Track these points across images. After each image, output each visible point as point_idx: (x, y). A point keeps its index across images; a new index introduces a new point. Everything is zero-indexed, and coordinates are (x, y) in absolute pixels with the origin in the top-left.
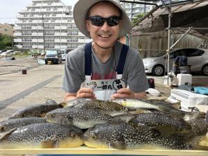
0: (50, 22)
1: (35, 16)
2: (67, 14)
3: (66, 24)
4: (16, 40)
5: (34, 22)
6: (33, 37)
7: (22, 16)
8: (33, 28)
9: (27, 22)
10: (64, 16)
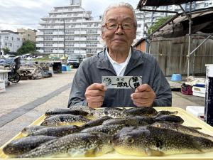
0: (70, 27)
1: (57, 22)
2: (87, 19)
3: (85, 29)
4: (38, 45)
5: (56, 27)
6: (54, 42)
7: (44, 22)
8: (55, 33)
9: (49, 28)
10: (84, 21)
